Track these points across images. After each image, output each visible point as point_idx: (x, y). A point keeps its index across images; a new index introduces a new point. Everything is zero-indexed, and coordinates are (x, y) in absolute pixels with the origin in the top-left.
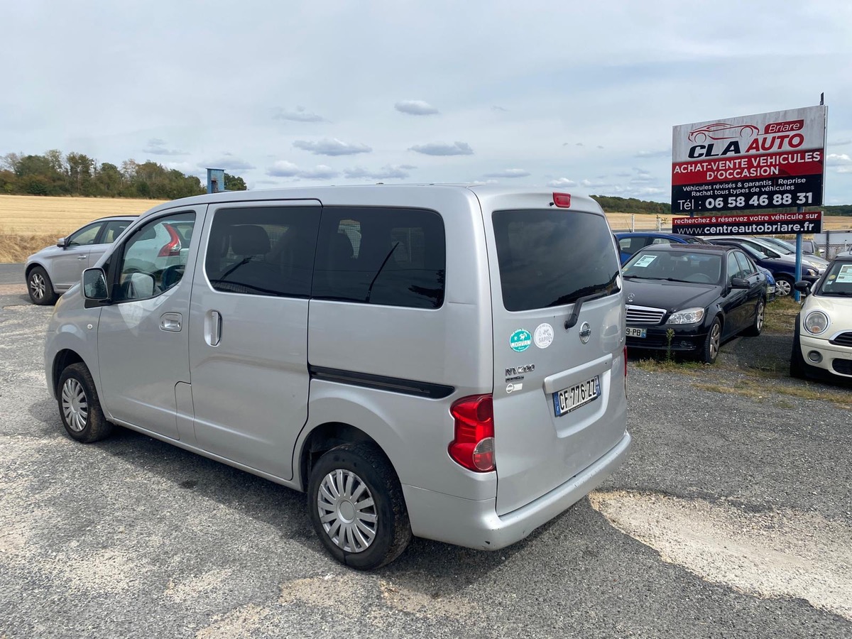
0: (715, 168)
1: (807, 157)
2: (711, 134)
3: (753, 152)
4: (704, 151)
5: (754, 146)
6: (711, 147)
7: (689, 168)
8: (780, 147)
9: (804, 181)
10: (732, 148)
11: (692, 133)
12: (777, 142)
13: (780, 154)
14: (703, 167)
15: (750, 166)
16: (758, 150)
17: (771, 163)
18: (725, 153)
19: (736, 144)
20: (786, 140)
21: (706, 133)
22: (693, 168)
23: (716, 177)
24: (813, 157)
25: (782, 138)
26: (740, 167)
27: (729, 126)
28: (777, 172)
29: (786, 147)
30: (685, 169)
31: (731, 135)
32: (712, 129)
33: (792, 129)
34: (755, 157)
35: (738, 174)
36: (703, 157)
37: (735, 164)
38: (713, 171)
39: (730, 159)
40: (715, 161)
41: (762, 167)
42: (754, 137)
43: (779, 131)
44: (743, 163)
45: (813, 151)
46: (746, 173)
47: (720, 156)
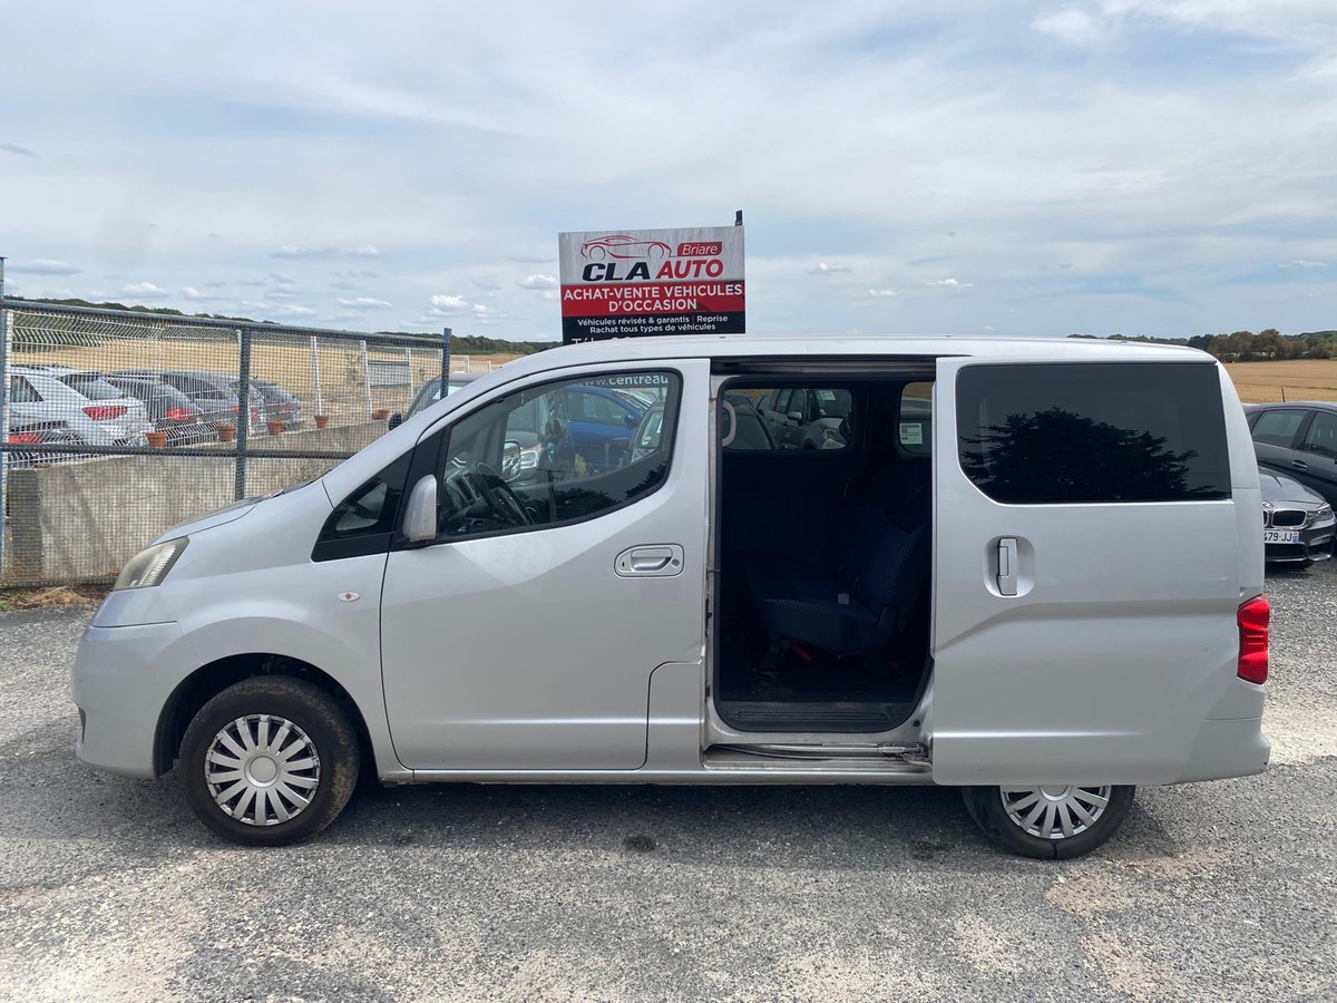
0: (619, 297)
1: (727, 290)
2: (611, 249)
3: (665, 278)
4: (603, 272)
5: (666, 270)
6: (612, 267)
7: (585, 294)
8: (697, 275)
9: (725, 319)
10: (639, 271)
11: (586, 246)
12: (693, 267)
13: (698, 284)
14: (603, 293)
15: (663, 297)
16: (671, 276)
17: (688, 294)
18: (630, 277)
19: (643, 266)
20: (704, 267)
21: (605, 247)
22: (590, 294)
23: (621, 307)
24: (734, 291)
25: (699, 263)
26: (650, 297)
27: (633, 241)
28: (695, 307)
29: (704, 276)
30: (579, 294)
31: (637, 254)
32: (613, 242)
33: (709, 254)
34: (669, 285)
35: (648, 305)
36: (603, 281)
37: (644, 292)
38: (617, 301)
39: (638, 286)
40: (619, 287)
41: (676, 299)
42: (666, 259)
43: (694, 254)
44: (653, 292)
45: (735, 282)
46: (657, 305)
47: (624, 281)
